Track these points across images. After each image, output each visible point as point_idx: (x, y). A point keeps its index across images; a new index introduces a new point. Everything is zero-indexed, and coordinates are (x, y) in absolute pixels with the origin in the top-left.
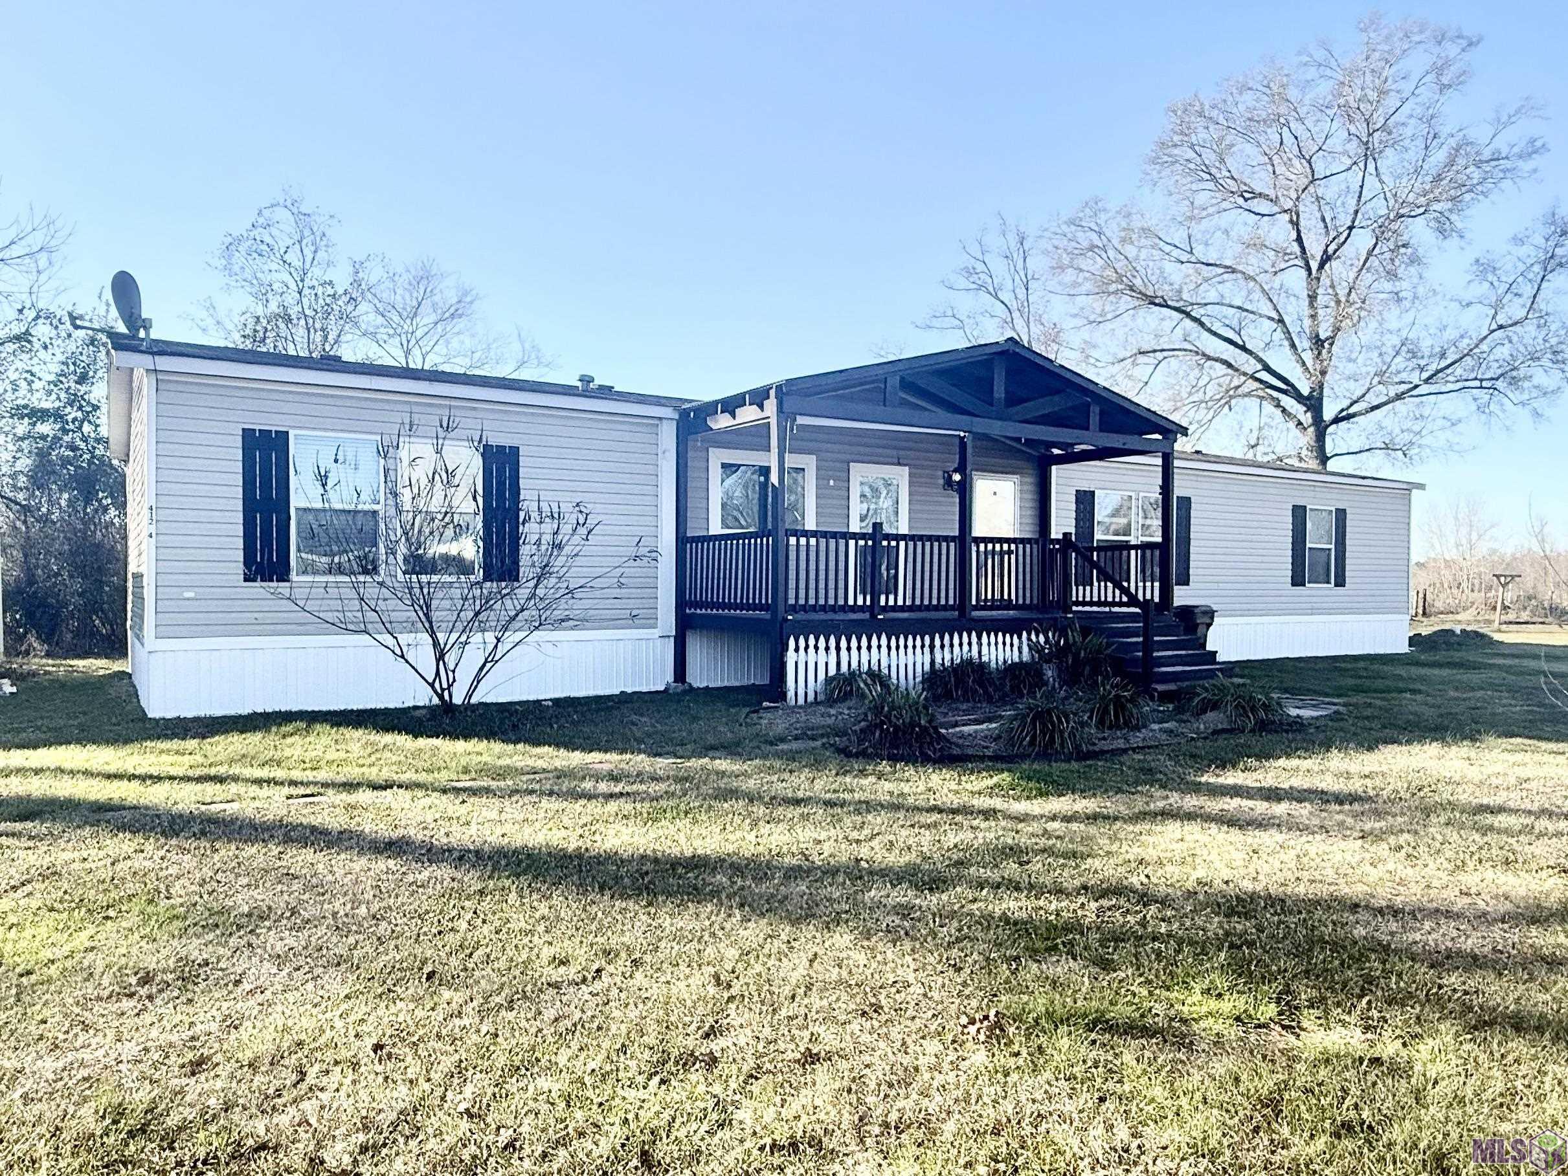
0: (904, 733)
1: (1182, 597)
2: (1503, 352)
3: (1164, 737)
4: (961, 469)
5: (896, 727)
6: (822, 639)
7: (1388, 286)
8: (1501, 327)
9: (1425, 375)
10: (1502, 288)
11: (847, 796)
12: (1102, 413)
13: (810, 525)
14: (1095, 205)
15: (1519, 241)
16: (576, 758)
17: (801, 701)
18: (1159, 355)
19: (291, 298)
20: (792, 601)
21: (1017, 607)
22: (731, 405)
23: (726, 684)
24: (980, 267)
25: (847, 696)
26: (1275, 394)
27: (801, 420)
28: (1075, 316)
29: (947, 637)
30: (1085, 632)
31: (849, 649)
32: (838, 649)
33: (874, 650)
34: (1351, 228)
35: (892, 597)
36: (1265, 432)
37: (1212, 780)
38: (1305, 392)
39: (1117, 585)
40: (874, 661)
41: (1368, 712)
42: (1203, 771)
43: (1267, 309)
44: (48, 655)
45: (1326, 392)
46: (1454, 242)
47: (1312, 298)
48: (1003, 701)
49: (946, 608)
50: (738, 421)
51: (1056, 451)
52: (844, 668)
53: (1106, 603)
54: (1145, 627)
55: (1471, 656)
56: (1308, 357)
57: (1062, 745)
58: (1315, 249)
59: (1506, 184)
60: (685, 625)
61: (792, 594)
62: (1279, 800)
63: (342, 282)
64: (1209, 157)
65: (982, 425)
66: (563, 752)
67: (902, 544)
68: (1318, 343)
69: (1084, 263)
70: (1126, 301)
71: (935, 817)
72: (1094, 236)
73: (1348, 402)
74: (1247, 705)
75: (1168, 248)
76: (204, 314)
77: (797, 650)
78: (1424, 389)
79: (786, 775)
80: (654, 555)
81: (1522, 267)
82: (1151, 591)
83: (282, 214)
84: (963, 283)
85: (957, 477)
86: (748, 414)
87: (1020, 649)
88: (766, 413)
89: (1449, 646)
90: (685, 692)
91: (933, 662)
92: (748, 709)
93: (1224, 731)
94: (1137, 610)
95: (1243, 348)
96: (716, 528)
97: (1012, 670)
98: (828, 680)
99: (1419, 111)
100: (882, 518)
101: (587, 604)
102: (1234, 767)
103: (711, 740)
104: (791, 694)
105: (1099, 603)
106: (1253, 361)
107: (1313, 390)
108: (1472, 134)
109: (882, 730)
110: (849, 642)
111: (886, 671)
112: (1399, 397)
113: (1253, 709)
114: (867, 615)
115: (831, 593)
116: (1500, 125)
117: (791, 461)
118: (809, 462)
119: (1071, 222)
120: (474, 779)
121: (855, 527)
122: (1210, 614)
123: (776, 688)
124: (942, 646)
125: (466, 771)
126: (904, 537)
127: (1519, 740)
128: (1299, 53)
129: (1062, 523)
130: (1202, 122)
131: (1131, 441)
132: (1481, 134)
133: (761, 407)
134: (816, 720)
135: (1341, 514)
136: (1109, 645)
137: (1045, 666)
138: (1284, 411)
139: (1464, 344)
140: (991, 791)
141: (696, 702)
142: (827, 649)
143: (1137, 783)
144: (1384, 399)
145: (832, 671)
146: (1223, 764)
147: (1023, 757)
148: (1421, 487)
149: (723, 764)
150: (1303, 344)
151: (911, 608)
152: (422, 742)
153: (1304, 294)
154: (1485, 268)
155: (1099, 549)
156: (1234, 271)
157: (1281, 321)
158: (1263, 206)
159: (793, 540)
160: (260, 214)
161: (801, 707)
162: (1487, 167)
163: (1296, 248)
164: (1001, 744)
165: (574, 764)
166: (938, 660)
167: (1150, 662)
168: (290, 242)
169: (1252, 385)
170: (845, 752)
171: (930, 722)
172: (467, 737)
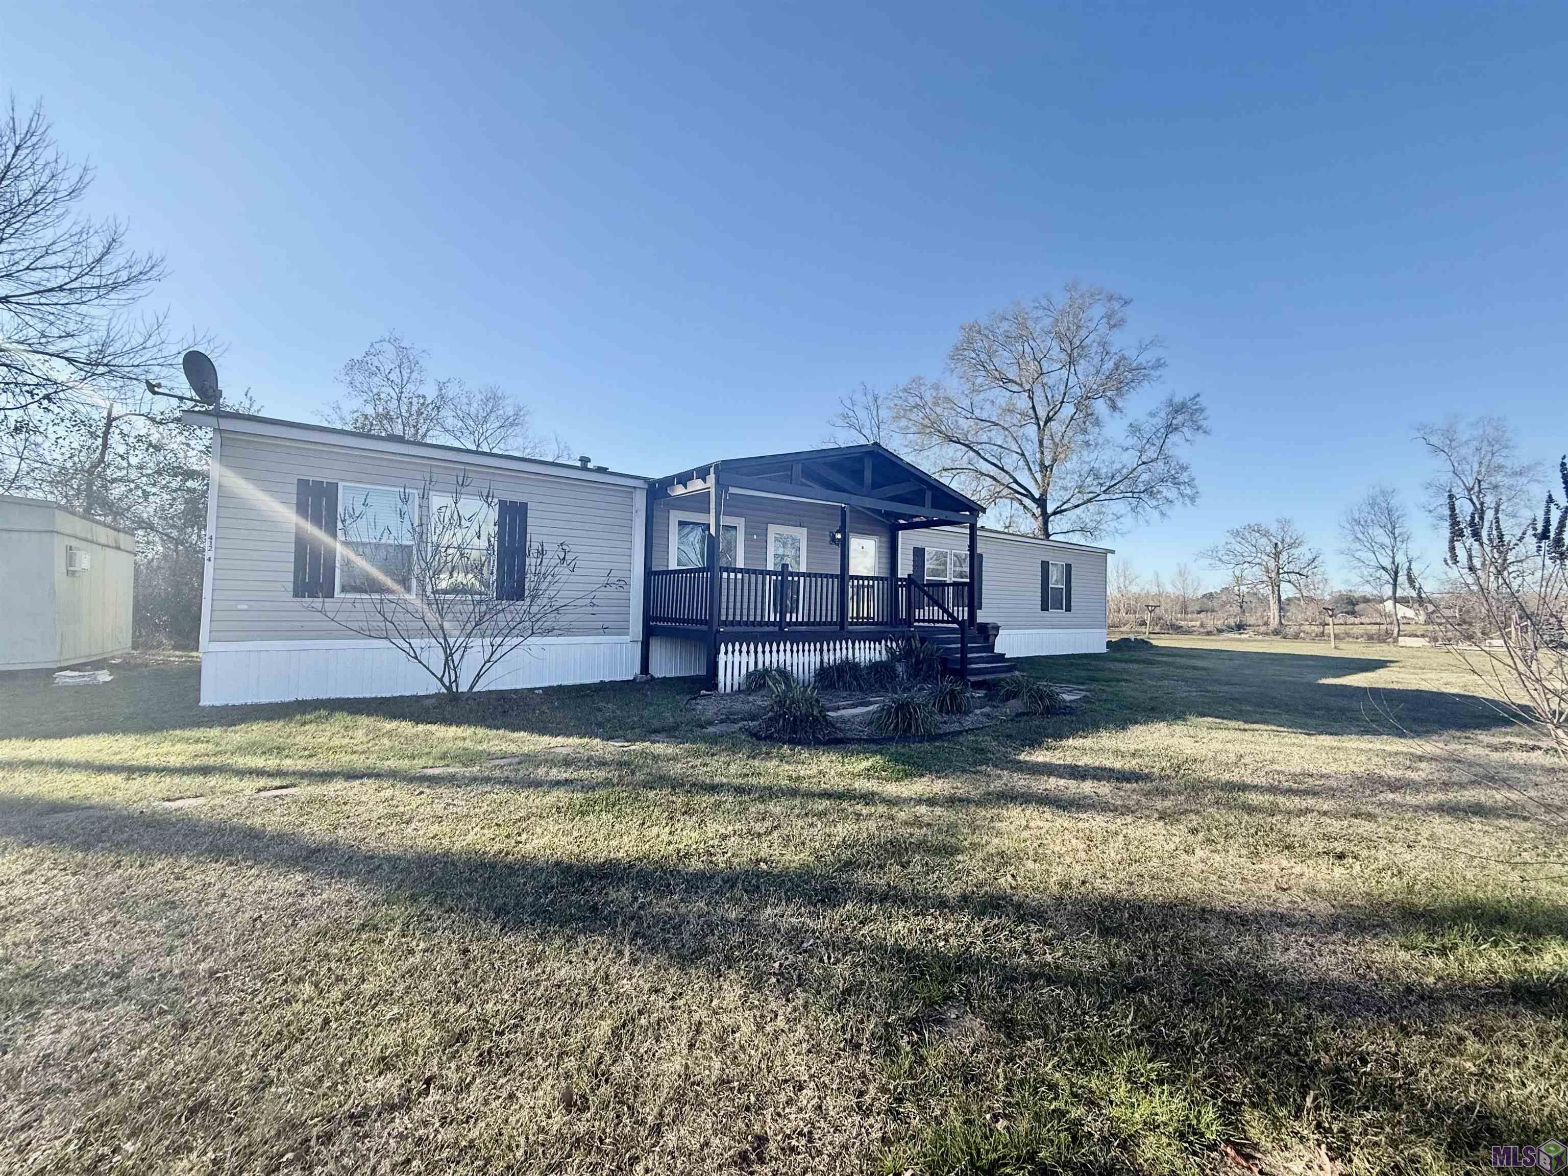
0: (801, 721)
1: (982, 617)
2: (1145, 477)
3: (985, 720)
4: (842, 530)
5: (795, 717)
6: (744, 645)
7: (1082, 437)
8: (1144, 463)
9: (1103, 489)
10: (1145, 441)
11: (753, 781)
12: (933, 496)
13: (740, 564)
14: (918, 381)
15: (1152, 415)
16: (544, 742)
17: (728, 690)
18: (955, 472)
19: (393, 405)
20: (723, 618)
21: (877, 624)
22: (684, 478)
23: (678, 675)
24: (851, 413)
25: (763, 686)
26: (1019, 497)
27: (732, 490)
28: (906, 446)
29: (832, 644)
30: (923, 640)
31: (764, 652)
32: (756, 652)
33: (782, 653)
34: (1062, 402)
35: (794, 615)
36: (1014, 519)
37: (1027, 759)
38: (1037, 496)
39: (941, 606)
40: (782, 660)
41: (1104, 696)
42: (1020, 749)
43: (1015, 447)
44: (175, 648)
45: (1049, 496)
46: (1117, 415)
47: (1041, 442)
48: (871, 690)
49: (830, 623)
50: (689, 489)
51: (902, 522)
52: (760, 666)
53: (933, 621)
54: (962, 638)
55: (1143, 655)
56: (1038, 476)
57: (917, 730)
58: (1042, 414)
59: (1145, 383)
60: (649, 632)
61: (724, 612)
62: (1083, 778)
63: (431, 394)
64: (983, 357)
65: (856, 500)
66: (535, 737)
67: (802, 579)
68: (1044, 468)
69: (913, 416)
70: (936, 439)
71: (826, 803)
72: (918, 399)
73: (1060, 504)
74: (1038, 696)
75: (959, 410)
76: (331, 411)
77: (726, 653)
78: (1102, 497)
79: (708, 760)
80: (623, 583)
81: (1154, 430)
82: (962, 613)
83: (387, 346)
84: (840, 422)
85: (839, 536)
86: (697, 485)
87: (880, 652)
88: (708, 485)
89: (1130, 648)
90: (647, 682)
91: (822, 662)
92: (688, 697)
93: (1023, 714)
94: (956, 626)
95: (1002, 469)
96: (673, 566)
97: (875, 667)
98: (749, 675)
99: (1098, 339)
100: (787, 561)
101: (569, 617)
102: (1040, 746)
103: (656, 724)
104: (721, 685)
105: (929, 621)
106: (1007, 477)
107: (1042, 495)
108: (1127, 354)
109: (784, 719)
110: (764, 647)
111: (789, 668)
112: (1090, 501)
113: (1041, 698)
114: (777, 628)
115: (752, 612)
116: (1143, 349)
117: (725, 520)
118: (740, 523)
119: (905, 390)
120: (448, 766)
121: (770, 567)
122: (997, 628)
123: (710, 680)
124: (829, 650)
125: (443, 757)
126: (803, 574)
127: (1210, 719)
128: (1034, 301)
129: (905, 569)
130: (979, 337)
131: (951, 516)
132: (1131, 354)
133: (705, 480)
134: (738, 706)
135: (1069, 566)
136: (938, 650)
137: (897, 664)
138: (1025, 507)
139: (1125, 471)
140: (868, 774)
141: (653, 689)
142: (748, 652)
143: (975, 763)
144: (1080, 502)
145: (752, 668)
146: (1034, 743)
147: (890, 739)
148: (1113, 552)
149: (659, 748)
150: (1036, 468)
151: (808, 624)
152: (421, 727)
153: (1036, 440)
154: (1134, 429)
155: (928, 585)
156: (997, 425)
157: (1023, 455)
158: (1015, 388)
159: (725, 575)
160: (372, 345)
161: (728, 695)
162: (1135, 372)
163: (1031, 412)
164: (873, 727)
165: (539, 748)
166: (826, 660)
167: (964, 661)
168: (393, 366)
169: (1006, 491)
170: (756, 735)
171: (820, 712)
172: (459, 724)
